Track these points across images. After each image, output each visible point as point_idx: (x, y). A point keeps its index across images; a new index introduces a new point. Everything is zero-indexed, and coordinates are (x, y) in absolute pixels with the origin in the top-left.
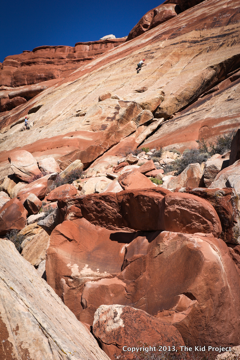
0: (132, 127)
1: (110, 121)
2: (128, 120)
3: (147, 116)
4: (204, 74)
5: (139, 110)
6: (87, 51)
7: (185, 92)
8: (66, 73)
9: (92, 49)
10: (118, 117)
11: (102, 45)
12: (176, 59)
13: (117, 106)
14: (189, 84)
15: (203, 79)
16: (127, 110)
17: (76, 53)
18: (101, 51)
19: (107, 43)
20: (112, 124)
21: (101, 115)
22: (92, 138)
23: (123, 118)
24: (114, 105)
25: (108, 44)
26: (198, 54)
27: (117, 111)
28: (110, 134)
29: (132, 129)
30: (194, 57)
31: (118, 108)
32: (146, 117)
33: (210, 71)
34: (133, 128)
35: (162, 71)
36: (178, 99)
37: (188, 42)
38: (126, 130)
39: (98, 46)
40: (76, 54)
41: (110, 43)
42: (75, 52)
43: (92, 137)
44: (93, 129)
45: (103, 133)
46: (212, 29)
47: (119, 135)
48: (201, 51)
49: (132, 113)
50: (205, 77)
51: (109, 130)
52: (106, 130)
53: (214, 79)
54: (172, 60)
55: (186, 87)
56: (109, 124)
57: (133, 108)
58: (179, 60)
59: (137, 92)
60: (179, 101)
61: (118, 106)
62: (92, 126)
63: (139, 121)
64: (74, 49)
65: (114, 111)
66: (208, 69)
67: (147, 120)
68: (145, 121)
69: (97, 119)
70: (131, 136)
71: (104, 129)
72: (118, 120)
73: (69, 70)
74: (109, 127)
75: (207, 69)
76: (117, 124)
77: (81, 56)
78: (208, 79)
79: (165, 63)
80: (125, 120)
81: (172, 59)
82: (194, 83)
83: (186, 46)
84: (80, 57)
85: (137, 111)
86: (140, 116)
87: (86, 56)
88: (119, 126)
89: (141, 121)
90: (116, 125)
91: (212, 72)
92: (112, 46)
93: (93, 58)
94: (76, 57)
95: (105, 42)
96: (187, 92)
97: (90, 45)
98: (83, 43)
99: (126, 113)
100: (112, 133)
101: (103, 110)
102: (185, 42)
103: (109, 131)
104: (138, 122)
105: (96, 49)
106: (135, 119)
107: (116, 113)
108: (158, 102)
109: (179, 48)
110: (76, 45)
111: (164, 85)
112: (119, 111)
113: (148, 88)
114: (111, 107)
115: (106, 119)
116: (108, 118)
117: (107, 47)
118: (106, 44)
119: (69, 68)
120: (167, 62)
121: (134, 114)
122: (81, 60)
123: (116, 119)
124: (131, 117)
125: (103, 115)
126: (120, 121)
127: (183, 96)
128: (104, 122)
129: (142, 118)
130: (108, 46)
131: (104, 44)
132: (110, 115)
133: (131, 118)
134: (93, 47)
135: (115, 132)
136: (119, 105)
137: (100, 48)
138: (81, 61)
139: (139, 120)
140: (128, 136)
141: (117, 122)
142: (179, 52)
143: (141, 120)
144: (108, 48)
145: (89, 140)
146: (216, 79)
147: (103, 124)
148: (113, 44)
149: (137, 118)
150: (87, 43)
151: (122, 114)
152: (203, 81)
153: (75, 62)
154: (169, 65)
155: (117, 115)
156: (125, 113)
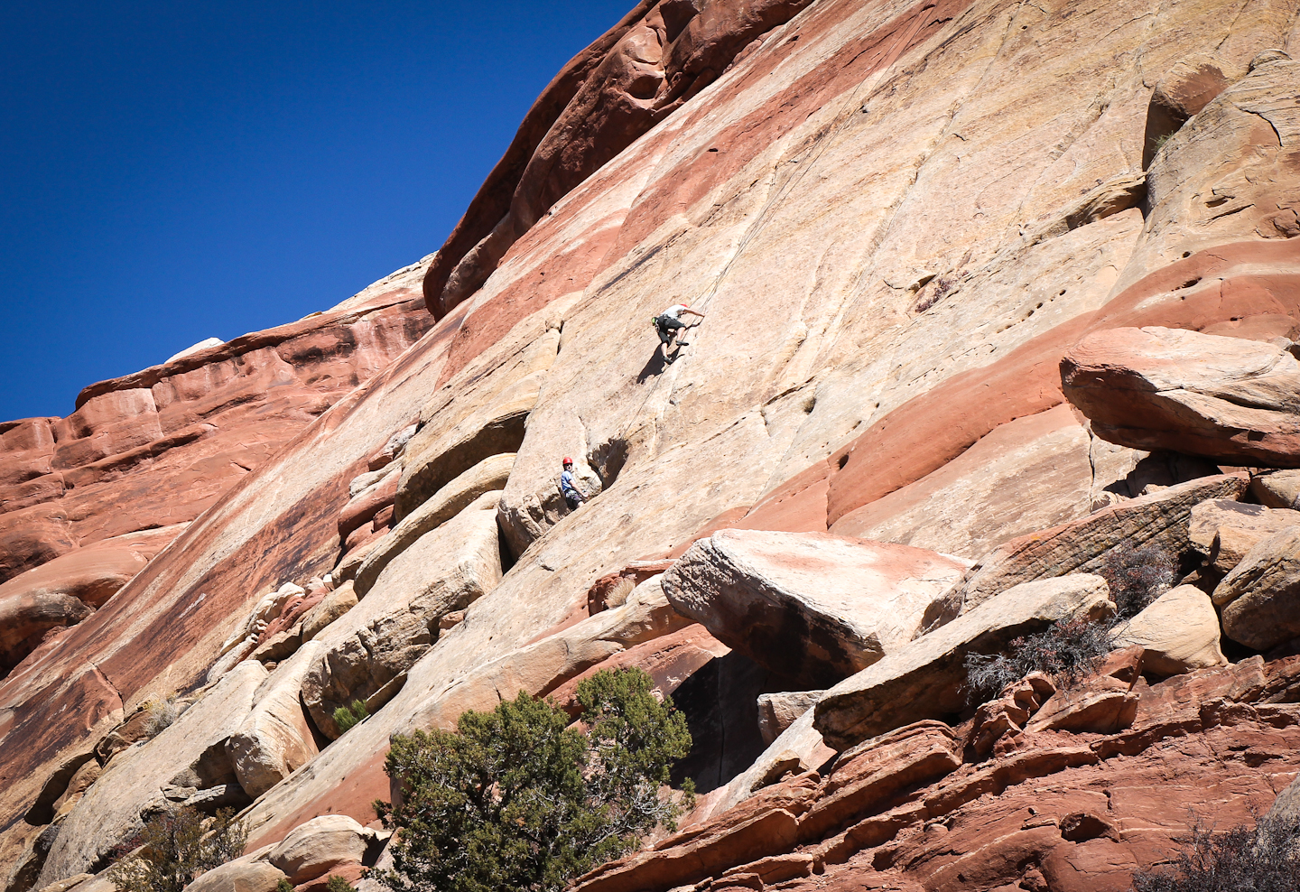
6: (148, 412)
8: (102, 521)
9: (177, 398)
11: (218, 368)
17: (97, 433)
18: (229, 393)
19: (239, 354)
25: (249, 355)
39: (200, 378)
40: (99, 441)
41: (258, 352)
42: (87, 432)
64: (80, 419)
73: (110, 504)
77: (129, 441)
84: (128, 447)
87: (154, 435)
92: (273, 358)
93: (205, 432)
94: (106, 450)
95: (233, 348)
97: (157, 386)
98: (115, 380)
105: (195, 396)
110: (81, 401)
117: (250, 370)
118: (236, 360)
119: (105, 499)
122: (144, 455)
130: (253, 363)
131: (229, 362)
134: (173, 386)
137: (217, 384)
138: (142, 462)
144: (254, 375)
148: (274, 352)
150: (137, 377)
153: (114, 473)
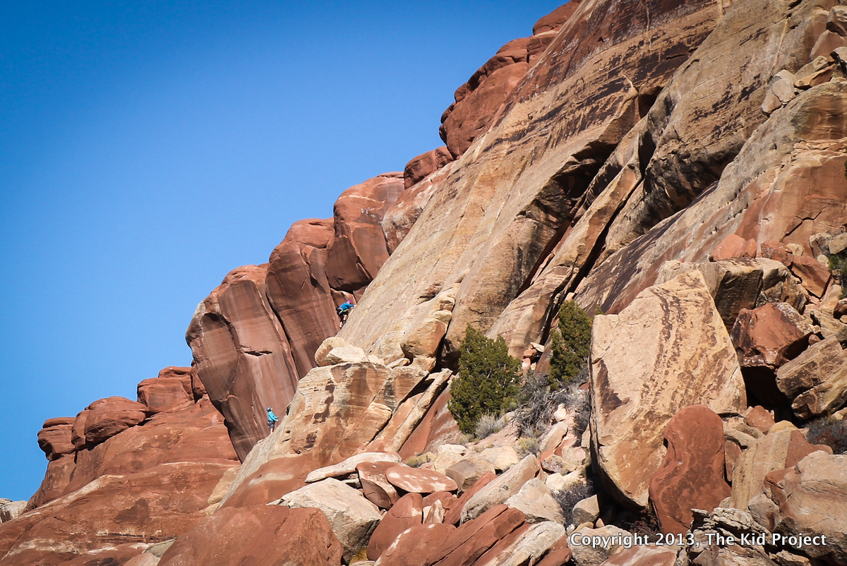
0: (373, 419)
1: (320, 422)
2: (362, 404)
3: (406, 379)
4: (513, 234)
5: (382, 373)
7: (484, 289)
10: (334, 409)
12: (488, 190)
13: (329, 383)
14: (487, 270)
15: (516, 246)
16: (348, 387)
20: (325, 429)
21: (305, 413)
22: (292, 473)
23: (349, 406)
24: (323, 383)
26: (520, 170)
27: (330, 395)
28: (328, 452)
29: (376, 422)
30: (515, 181)
31: (330, 388)
32: (405, 381)
33: (522, 222)
34: (378, 419)
35: (466, 230)
36: (475, 309)
37: (506, 140)
38: (362, 430)
43: (291, 469)
44: (295, 449)
45: (311, 454)
46: (545, 92)
47: (351, 446)
48: (523, 162)
49: (366, 388)
50: (516, 242)
51: (321, 445)
52: (315, 446)
53: (543, 236)
54: (481, 197)
55: (483, 279)
56: (319, 430)
57: (361, 376)
58: (494, 192)
59: (424, 299)
60: (481, 312)
61: (331, 382)
62: (292, 442)
63: (393, 396)
65: (324, 395)
66: (519, 219)
67: (410, 386)
68: (407, 390)
69: (299, 424)
70: (377, 439)
71: (311, 446)
72: (338, 415)
74: (319, 437)
75: (517, 221)
76: (339, 424)
78: (525, 241)
79: (468, 209)
80: (355, 407)
81: (481, 193)
82: (496, 263)
83: (502, 152)
85: (377, 377)
86: (388, 387)
88: (344, 427)
89: (397, 395)
90: (335, 426)
91: (527, 225)
96: (490, 288)
99: (350, 392)
100: (331, 448)
101: (306, 398)
102: (499, 141)
103: (323, 446)
104: (392, 398)
106: (382, 396)
107: (329, 401)
108: (437, 330)
109: (489, 163)
111: (467, 271)
112: (334, 393)
113: (443, 283)
114: (319, 388)
115: (313, 419)
116: (317, 416)
120: (471, 205)
121: (371, 387)
123: (331, 415)
124: (367, 395)
125: (308, 411)
126: (345, 414)
127: (484, 298)
128: (311, 428)
129: (397, 389)
132: (320, 407)
133: (368, 397)
135: (336, 443)
136: (333, 379)
139: (392, 393)
140: (373, 439)
141: (337, 420)
142: (492, 171)
143: (397, 392)
145: (285, 479)
146: (548, 234)
147: (309, 432)
149: (383, 391)
151: (340, 399)
152: (516, 253)
154: (477, 210)
155: (332, 404)
156: (348, 394)
